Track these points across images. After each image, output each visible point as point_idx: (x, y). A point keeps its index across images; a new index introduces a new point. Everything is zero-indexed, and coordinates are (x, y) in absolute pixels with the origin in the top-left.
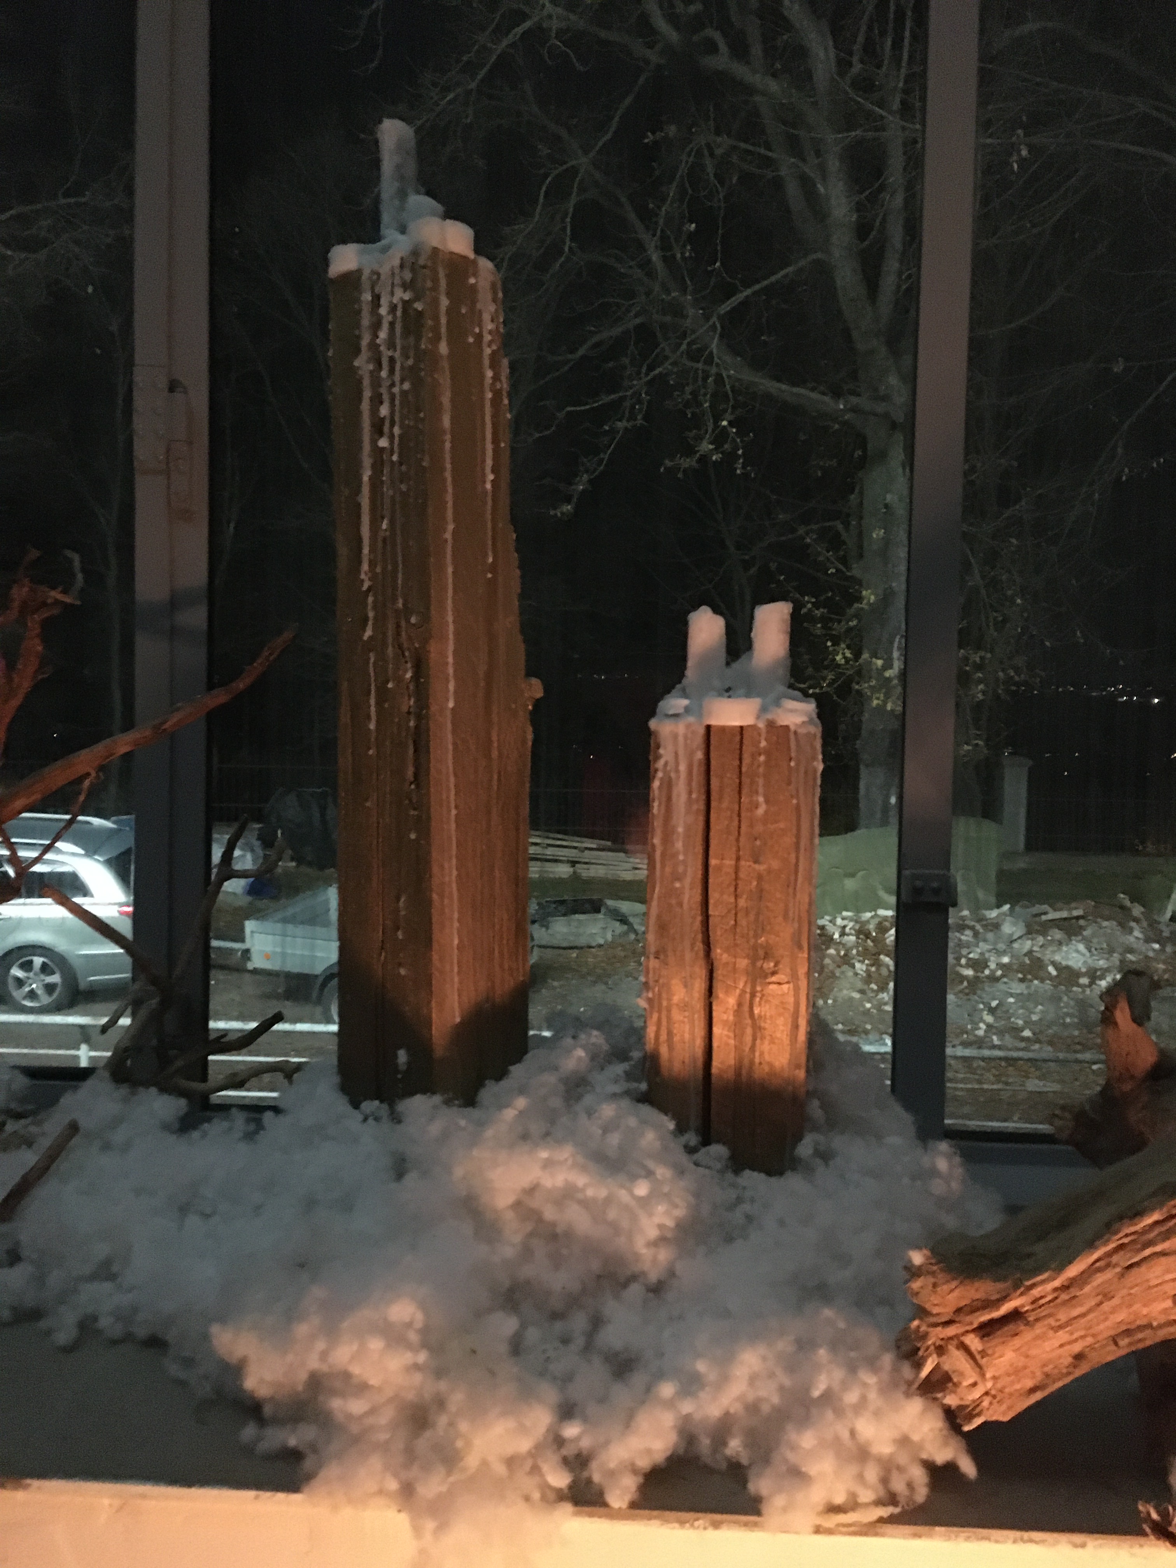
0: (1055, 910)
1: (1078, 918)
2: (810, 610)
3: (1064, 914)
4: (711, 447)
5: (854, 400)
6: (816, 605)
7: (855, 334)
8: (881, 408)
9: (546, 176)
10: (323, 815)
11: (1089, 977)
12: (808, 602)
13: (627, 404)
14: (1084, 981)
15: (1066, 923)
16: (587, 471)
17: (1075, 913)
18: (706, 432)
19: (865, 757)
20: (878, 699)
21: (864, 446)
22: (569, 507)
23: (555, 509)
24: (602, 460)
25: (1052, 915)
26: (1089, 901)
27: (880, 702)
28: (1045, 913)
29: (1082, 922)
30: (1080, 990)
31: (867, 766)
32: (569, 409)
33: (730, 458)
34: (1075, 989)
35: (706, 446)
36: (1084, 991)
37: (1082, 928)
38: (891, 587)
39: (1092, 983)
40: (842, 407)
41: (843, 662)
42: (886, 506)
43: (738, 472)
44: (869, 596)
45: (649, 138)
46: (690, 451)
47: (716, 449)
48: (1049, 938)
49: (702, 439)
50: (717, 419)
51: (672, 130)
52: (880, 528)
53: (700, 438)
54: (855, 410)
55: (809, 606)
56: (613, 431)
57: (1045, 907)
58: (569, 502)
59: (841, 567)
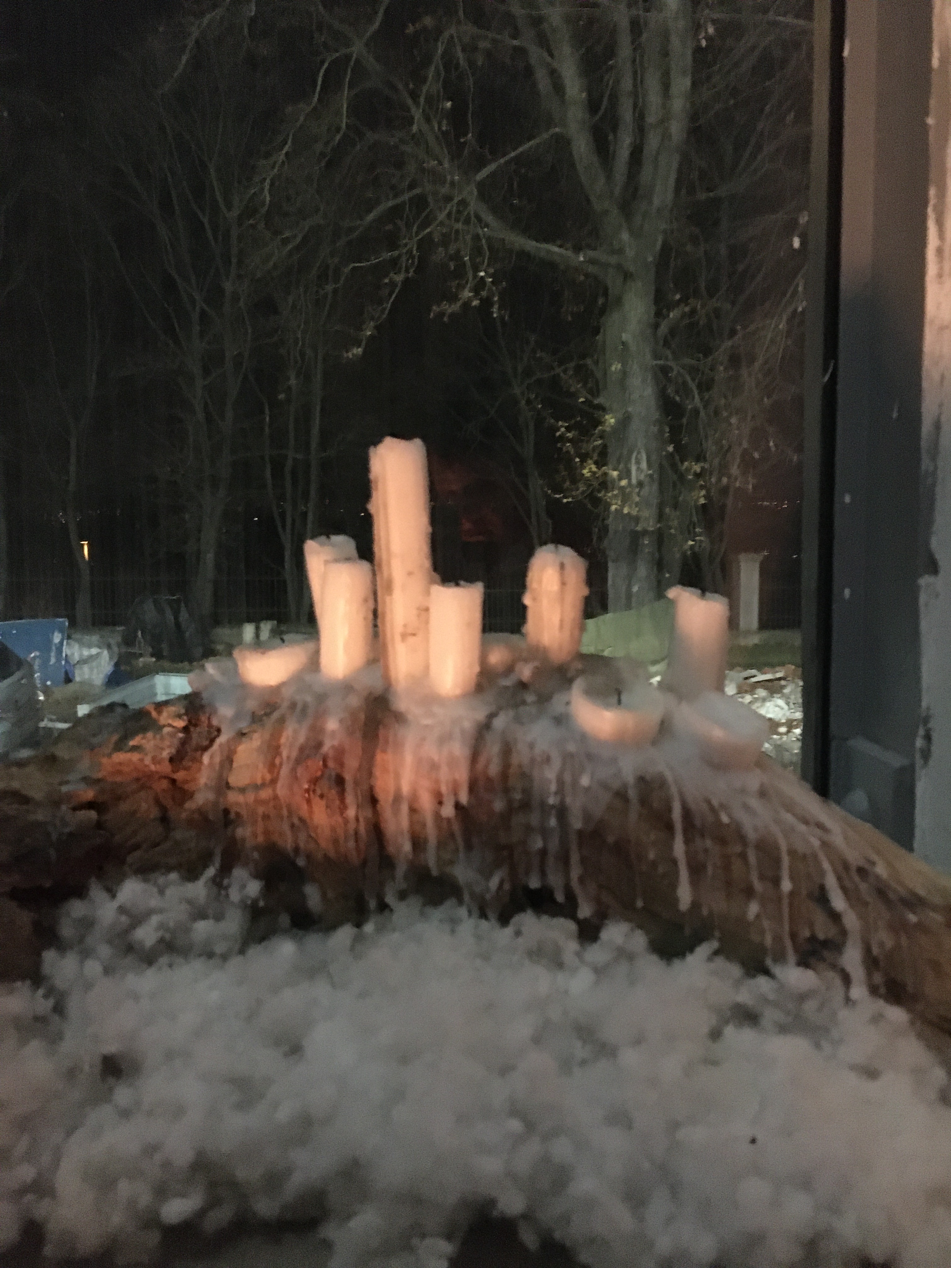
0: (762, 674)
1: (780, 679)
2: (562, 433)
3: (768, 676)
4: (471, 294)
5: (591, 253)
6: (568, 429)
7: (592, 198)
8: (613, 260)
9: (322, 62)
10: (176, 618)
11: (788, 727)
12: (562, 426)
13: (404, 259)
14: (783, 730)
15: (770, 684)
16: (372, 319)
17: (779, 675)
18: (467, 283)
19: (611, 554)
20: (616, 504)
21: (606, 294)
22: (360, 349)
23: (347, 352)
24: (385, 309)
25: (761, 677)
26: (790, 666)
27: (619, 507)
28: (754, 676)
29: (783, 683)
30: (778, 737)
31: (613, 561)
32: (352, 265)
33: (487, 303)
34: (775, 737)
35: (467, 294)
36: (781, 739)
37: (783, 687)
38: (627, 412)
39: (789, 732)
40: (582, 259)
41: (589, 475)
42: (623, 343)
43: (495, 315)
44: (611, 420)
45: (410, 29)
46: (454, 298)
47: (475, 296)
48: (756, 696)
49: (464, 288)
50: (476, 270)
51: (428, 21)
52: (619, 362)
53: (461, 287)
54: (592, 261)
55: (563, 429)
56: (393, 284)
57: (754, 672)
58: (359, 346)
59: (589, 397)
